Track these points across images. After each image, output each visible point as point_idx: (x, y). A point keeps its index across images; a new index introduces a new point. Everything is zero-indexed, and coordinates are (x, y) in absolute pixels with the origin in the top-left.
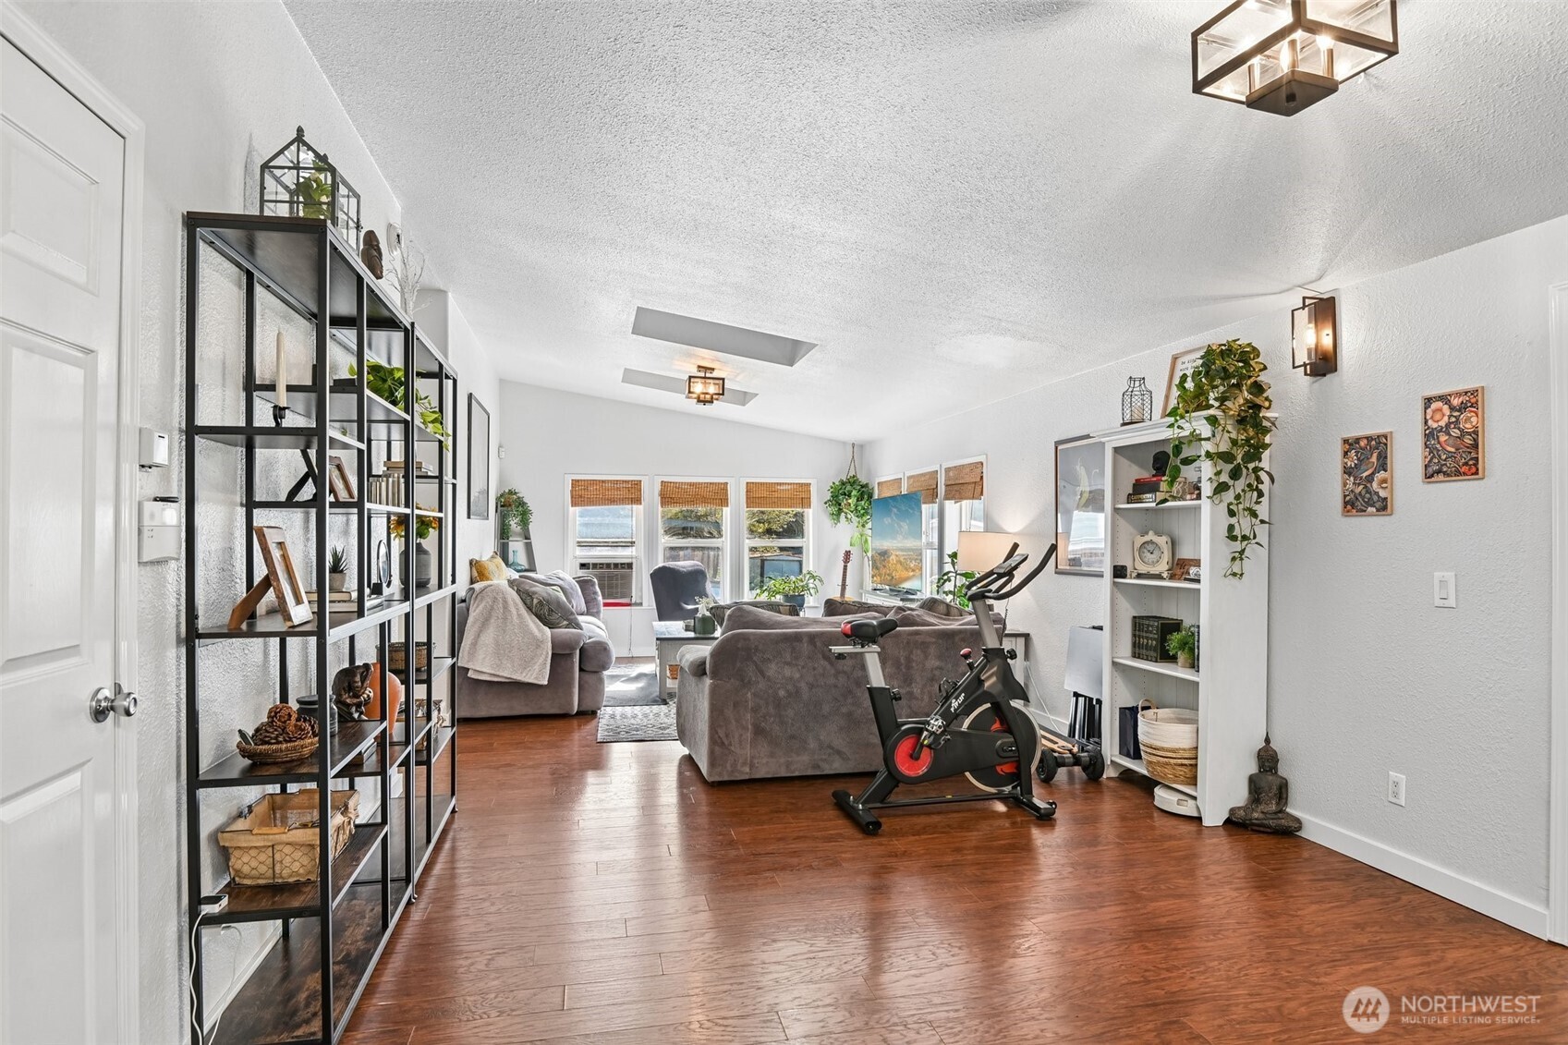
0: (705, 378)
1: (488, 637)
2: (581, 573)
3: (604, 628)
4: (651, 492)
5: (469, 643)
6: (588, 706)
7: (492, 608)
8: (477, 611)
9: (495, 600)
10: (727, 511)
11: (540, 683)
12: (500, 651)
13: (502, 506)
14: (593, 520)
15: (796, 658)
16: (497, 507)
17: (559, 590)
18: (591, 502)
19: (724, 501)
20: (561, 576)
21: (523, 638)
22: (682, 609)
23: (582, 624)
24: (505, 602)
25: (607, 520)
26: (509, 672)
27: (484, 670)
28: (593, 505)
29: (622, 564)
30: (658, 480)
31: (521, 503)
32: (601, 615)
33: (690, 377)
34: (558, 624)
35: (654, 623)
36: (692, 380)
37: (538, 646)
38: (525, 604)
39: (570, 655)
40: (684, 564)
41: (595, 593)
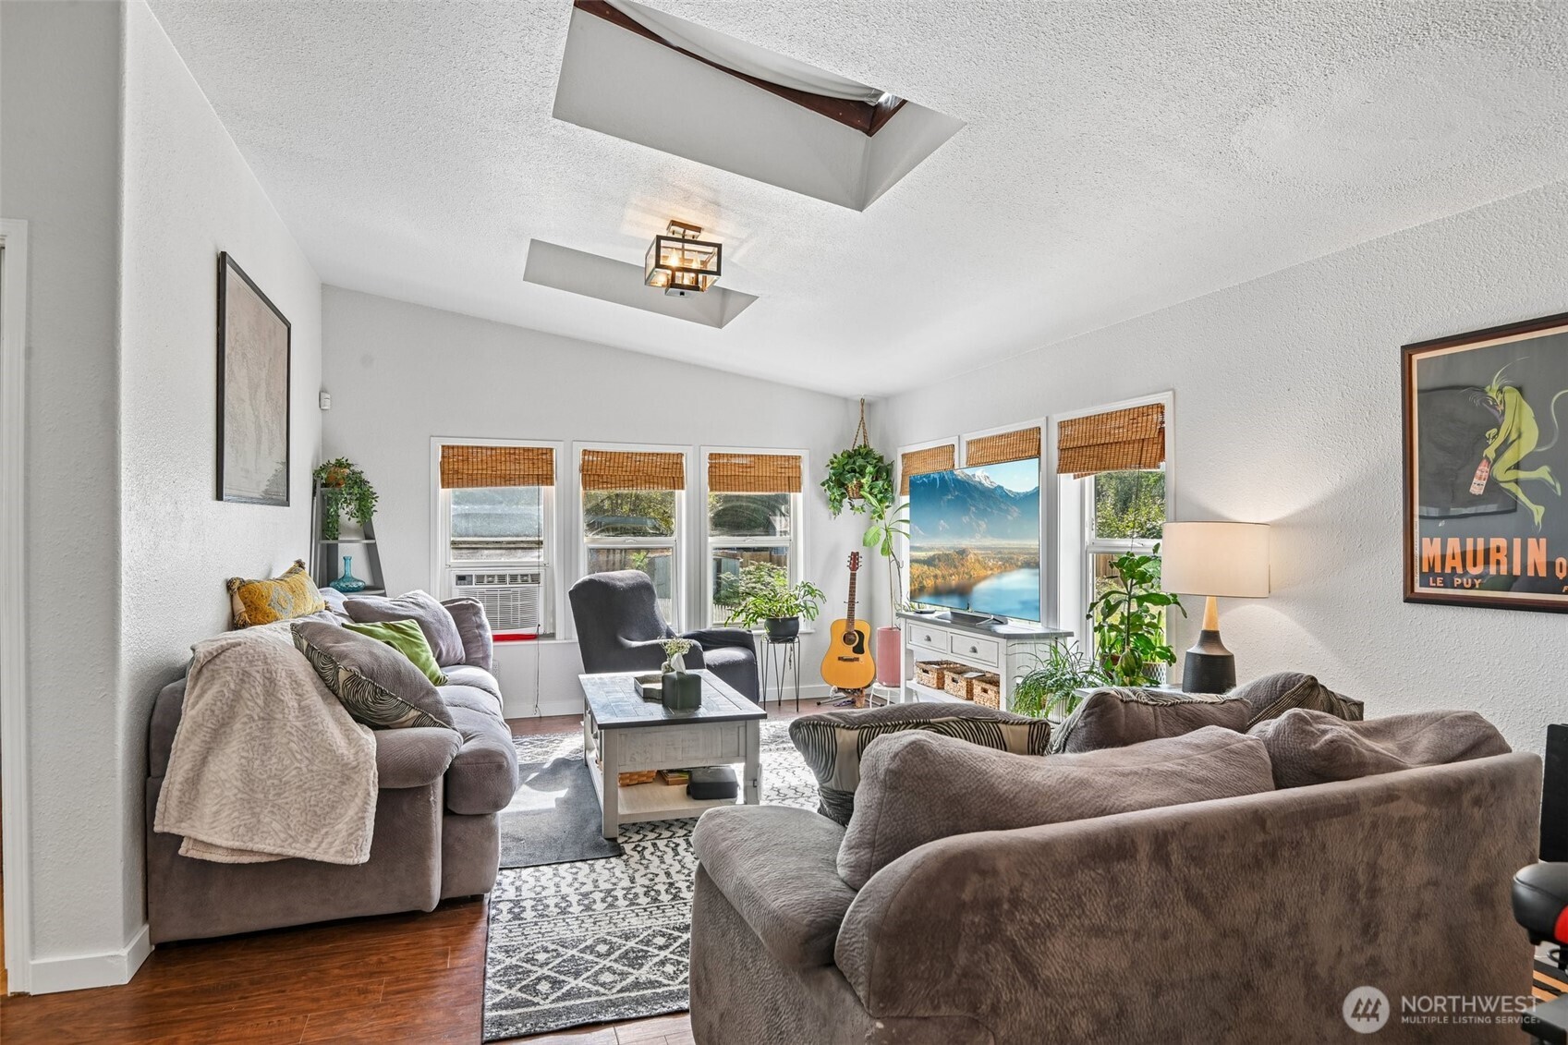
0: (683, 240)
1: (227, 765)
2: (457, 592)
3: (496, 689)
4: (567, 466)
5: (179, 778)
6: (461, 889)
7: (237, 696)
8: (201, 705)
9: (245, 676)
10: (681, 496)
11: (350, 861)
12: (253, 794)
13: (324, 485)
14: (477, 508)
15: (1121, 910)
16: (315, 487)
17: (416, 625)
18: (473, 481)
19: (678, 482)
20: (421, 600)
21: (311, 762)
22: (622, 646)
23: (451, 711)
24: (270, 681)
25: (499, 509)
26: (272, 843)
27: (217, 841)
28: (477, 486)
29: (523, 576)
30: (579, 448)
31: (358, 482)
32: (491, 662)
33: (659, 238)
34: (398, 717)
35: (581, 677)
36: (663, 243)
37: (346, 779)
38: (322, 677)
39: (422, 791)
40: (623, 577)
41: (480, 626)
